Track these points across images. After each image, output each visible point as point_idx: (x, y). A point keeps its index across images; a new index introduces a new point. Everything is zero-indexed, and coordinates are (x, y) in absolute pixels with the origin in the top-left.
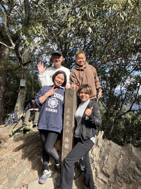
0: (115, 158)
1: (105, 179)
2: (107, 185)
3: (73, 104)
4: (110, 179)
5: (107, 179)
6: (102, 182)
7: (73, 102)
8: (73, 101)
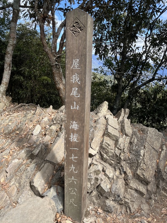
0: (155, 152)
1: (142, 188)
2: (146, 198)
3: (86, 49)
4: (149, 188)
5: (144, 188)
6: (136, 195)
7: (86, 43)
8: (86, 40)
